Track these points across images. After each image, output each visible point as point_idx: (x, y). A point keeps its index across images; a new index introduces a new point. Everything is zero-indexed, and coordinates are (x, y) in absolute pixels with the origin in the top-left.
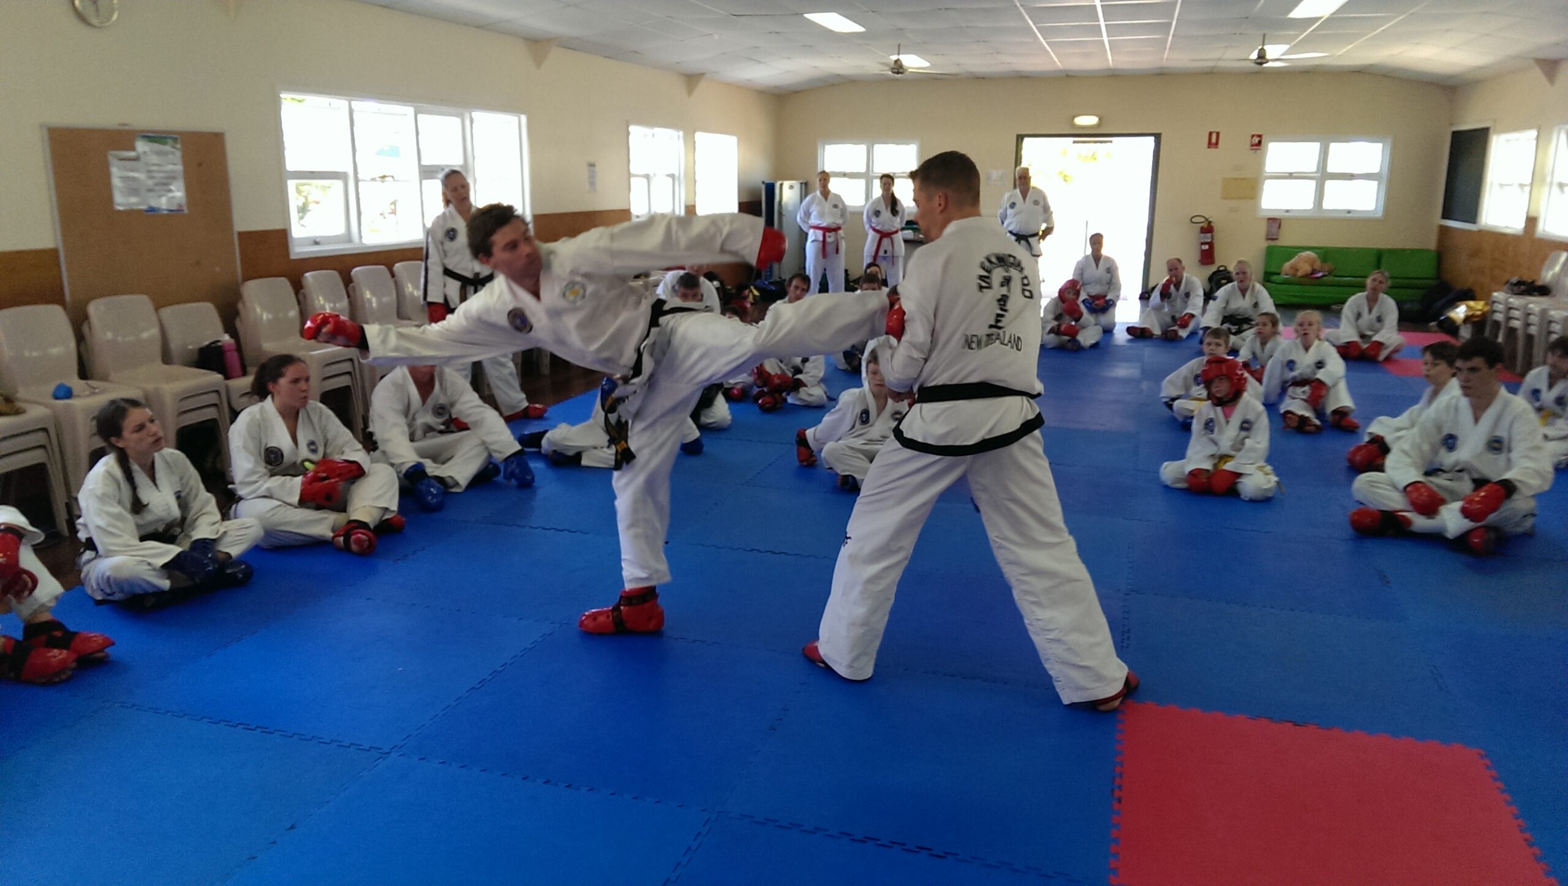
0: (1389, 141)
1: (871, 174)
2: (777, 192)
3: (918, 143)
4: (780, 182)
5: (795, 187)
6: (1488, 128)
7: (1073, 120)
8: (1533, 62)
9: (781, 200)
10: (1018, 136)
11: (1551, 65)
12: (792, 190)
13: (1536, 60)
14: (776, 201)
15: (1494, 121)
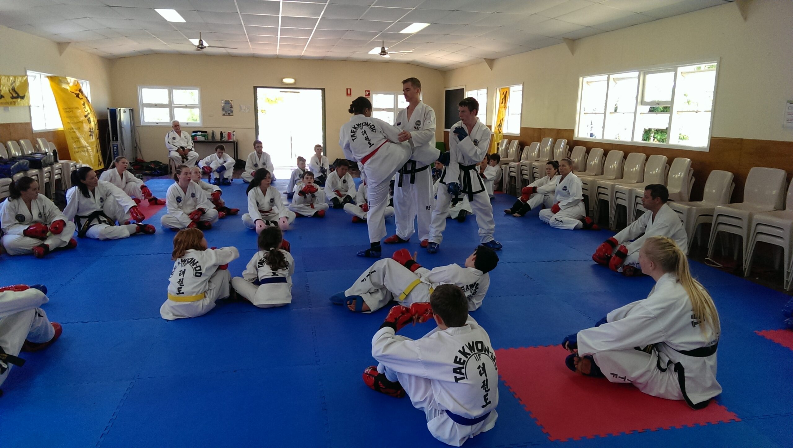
1: (173, 105)
2: (118, 114)
3: (199, 89)
4: (119, 108)
5: (127, 112)
6: (463, 89)
7: (282, 80)
8: (484, 60)
9: (120, 119)
10: (254, 87)
11: (491, 61)
12: (125, 114)
13: (485, 59)
14: (118, 119)
15: (466, 86)
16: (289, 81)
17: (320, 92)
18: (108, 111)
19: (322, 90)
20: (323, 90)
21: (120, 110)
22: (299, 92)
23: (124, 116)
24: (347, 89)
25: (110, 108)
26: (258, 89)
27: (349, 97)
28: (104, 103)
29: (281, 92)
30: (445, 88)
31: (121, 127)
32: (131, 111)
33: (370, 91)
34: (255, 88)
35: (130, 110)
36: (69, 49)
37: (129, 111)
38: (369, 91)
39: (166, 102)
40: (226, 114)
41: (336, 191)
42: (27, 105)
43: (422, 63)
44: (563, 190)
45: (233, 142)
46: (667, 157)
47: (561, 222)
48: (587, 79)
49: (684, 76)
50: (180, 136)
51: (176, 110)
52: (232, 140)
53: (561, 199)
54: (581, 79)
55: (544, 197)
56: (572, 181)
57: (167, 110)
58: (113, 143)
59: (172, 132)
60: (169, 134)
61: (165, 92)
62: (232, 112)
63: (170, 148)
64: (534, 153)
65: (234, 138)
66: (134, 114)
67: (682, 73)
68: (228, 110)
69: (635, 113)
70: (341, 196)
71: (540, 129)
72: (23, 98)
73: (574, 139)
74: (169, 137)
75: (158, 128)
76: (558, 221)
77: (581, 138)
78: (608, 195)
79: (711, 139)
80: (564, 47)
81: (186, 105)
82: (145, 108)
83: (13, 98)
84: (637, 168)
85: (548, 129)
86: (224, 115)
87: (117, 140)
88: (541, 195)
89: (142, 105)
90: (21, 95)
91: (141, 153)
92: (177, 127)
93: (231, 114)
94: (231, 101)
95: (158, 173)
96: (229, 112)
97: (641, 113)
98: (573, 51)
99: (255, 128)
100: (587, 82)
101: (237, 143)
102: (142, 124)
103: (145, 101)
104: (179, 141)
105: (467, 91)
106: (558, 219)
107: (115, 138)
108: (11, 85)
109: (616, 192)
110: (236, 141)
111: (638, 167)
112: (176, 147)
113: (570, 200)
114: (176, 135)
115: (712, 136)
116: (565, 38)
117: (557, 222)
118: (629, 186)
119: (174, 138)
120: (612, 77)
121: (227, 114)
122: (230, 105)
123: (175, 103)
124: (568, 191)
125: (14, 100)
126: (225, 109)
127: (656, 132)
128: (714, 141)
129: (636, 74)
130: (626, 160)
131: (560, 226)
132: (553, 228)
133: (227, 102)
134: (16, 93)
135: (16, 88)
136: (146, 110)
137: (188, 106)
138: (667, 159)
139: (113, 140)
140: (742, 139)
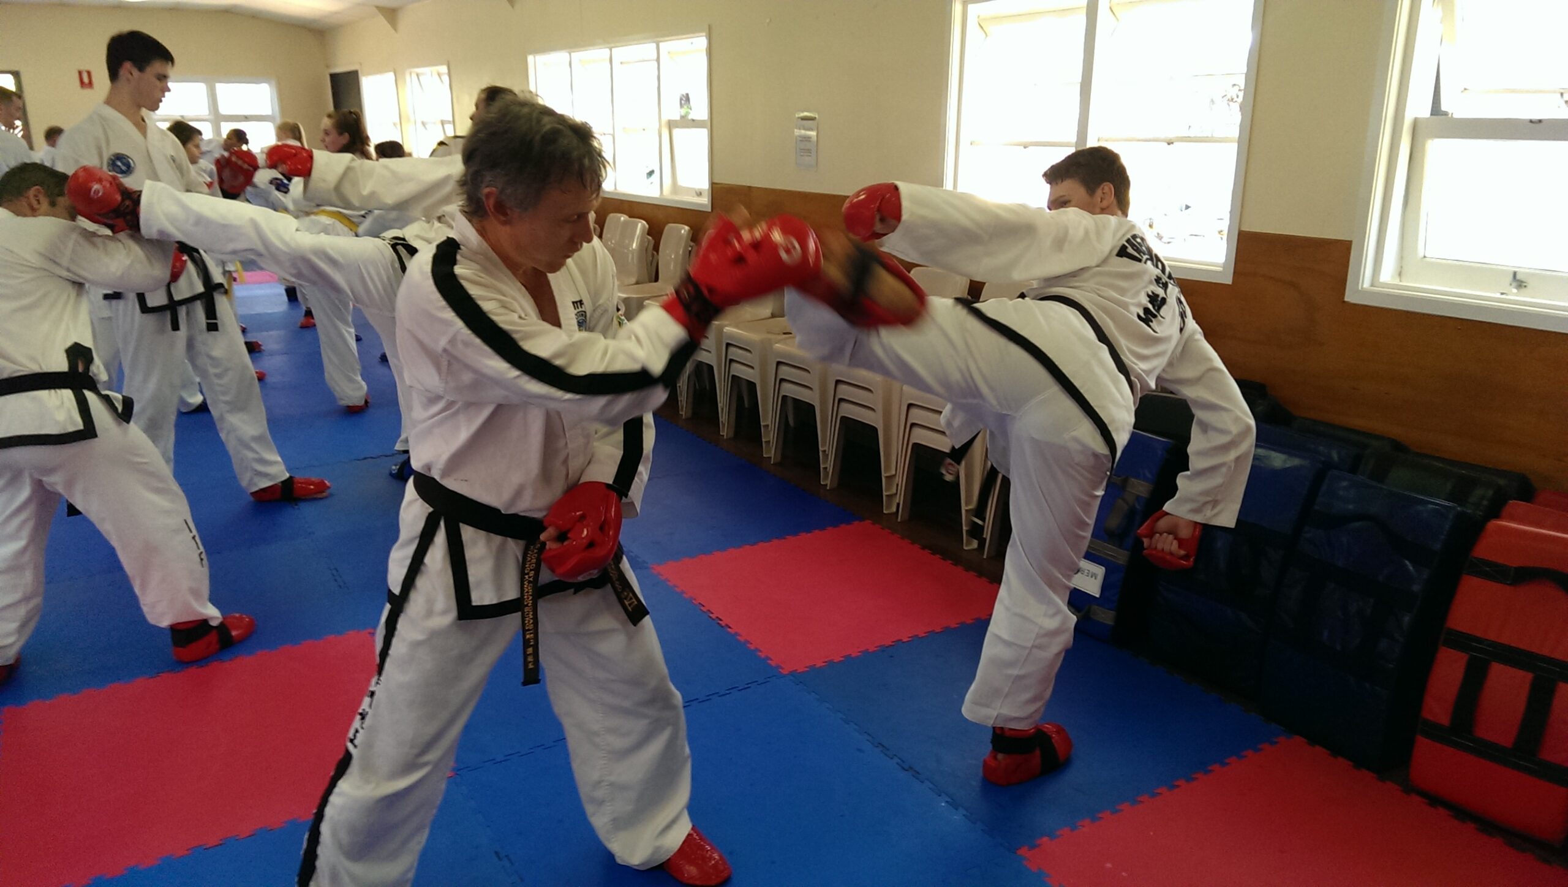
0: (274, 83)
6: (356, 72)
8: (377, 11)
11: (390, 13)
13: (377, 7)
15: (361, 64)
19: (13, 76)
20: (16, 75)
24: (80, 73)
27: (87, 92)
30: (328, 67)
48: (538, 58)
54: (530, 58)
79: (712, 188)
105: (364, 76)
115: (714, 180)
120: (574, 56)
128: (716, 191)
138: (647, 226)
140: (750, 187)
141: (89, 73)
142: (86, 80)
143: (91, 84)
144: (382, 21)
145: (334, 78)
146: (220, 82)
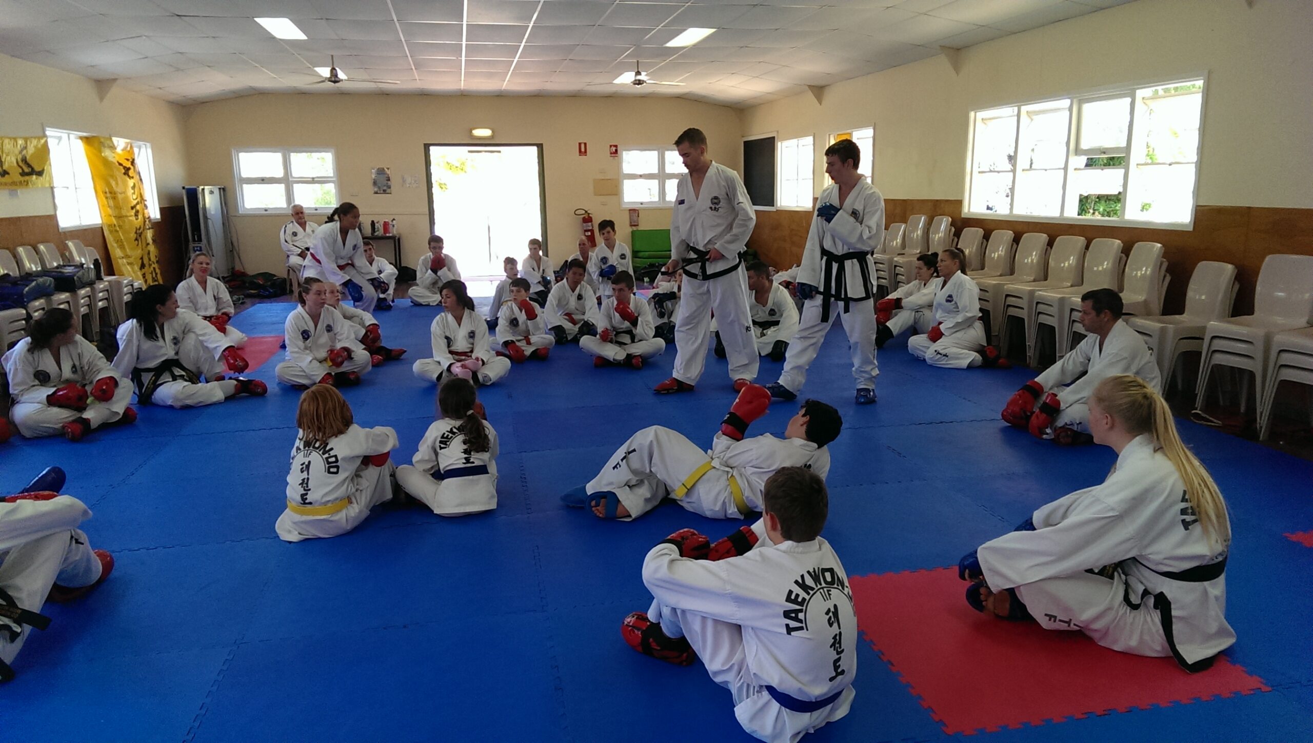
1: (290, 179)
2: (200, 197)
3: (333, 150)
4: (202, 187)
5: (215, 192)
6: (774, 138)
7: (471, 132)
8: (807, 88)
9: (204, 204)
10: (425, 145)
11: (818, 90)
12: (213, 195)
13: (809, 86)
14: (201, 206)
15: (778, 132)
16: (483, 133)
17: (534, 149)
18: (184, 192)
19: (538, 147)
20: (540, 146)
21: (203, 189)
22: (499, 152)
23: (210, 200)
24: (580, 144)
25: (186, 187)
26: (432, 148)
27: (582, 157)
28: (178, 180)
29: (470, 152)
30: (743, 137)
31: (206, 218)
32: (222, 190)
33: (618, 146)
34: (427, 147)
35: (220, 189)
36: (115, 91)
37: (218, 190)
38: (616, 146)
39: (280, 173)
40: (380, 191)
41: (566, 314)
42: (47, 185)
43: (704, 97)
44: (947, 301)
45: (393, 238)
46: (1122, 242)
47: (944, 355)
48: (981, 114)
49: (1146, 105)
50: (305, 230)
51: (297, 187)
52: (391, 235)
53: (943, 317)
54: (972, 114)
55: (915, 315)
56: (961, 285)
57: (281, 187)
58: (193, 245)
59: (291, 224)
60: (286, 226)
61: (277, 157)
62: (389, 187)
63: (289, 251)
64: (895, 242)
65: (394, 232)
66: (227, 196)
67: (1143, 98)
68: (382, 184)
69: (1066, 169)
70: (574, 322)
71: (905, 201)
72: (40, 174)
73: (963, 216)
74: (287, 231)
75: (268, 218)
76: (941, 354)
77: (973, 214)
78: (1022, 308)
79: (1196, 210)
80: (943, 62)
81: (313, 178)
82: (244, 186)
83: (23, 174)
84: (1071, 262)
85: (918, 200)
86: (376, 193)
87: (200, 240)
88: (909, 311)
89: (240, 180)
90: (37, 169)
91: (240, 260)
92: (300, 215)
93: (388, 191)
94: (386, 170)
95: (270, 292)
96: (385, 188)
97: (1075, 169)
98: (957, 67)
99: (428, 213)
100: (982, 119)
101: (399, 239)
102: (240, 212)
103: (244, 174)
104: (304, 237)
105: (781, 140)
106: (941, 352)
107: (196, 236)
108: (21, 152)
109: (1038, 303)
110: (398, 236)
111: (1072, 260)
112: (298, 249)
113: (959, 318)
114: (299, 229)
115: (1198, 204)
116: (943, 46)
117: (939, 356)
118: (1059, 293)
119: (295, 234)
120: (1024, 109)
121: (382, 192)
122: (386, 176)
123: (294, 175)
124: (956, 303)
125: (27, 178)
126: (378, 181)
127: (1097, 200)
128: (1201, 213)
129: (1066, 103)
130: (1051, 248)
131: (944, 363)
132: (931, 366)
133: (381, 172)
134: (29, 166)
135: (28, 158)
136: (246, 187)
137: (316, 179)
138: (1122, 245)
139: (194, 240)
140: (1249, 208)
141: (585, 144)
142: (583, 150)
143: (586, 152)
144: (810, 97)
145: (747, 144)
146: (668, 150)
